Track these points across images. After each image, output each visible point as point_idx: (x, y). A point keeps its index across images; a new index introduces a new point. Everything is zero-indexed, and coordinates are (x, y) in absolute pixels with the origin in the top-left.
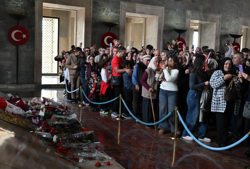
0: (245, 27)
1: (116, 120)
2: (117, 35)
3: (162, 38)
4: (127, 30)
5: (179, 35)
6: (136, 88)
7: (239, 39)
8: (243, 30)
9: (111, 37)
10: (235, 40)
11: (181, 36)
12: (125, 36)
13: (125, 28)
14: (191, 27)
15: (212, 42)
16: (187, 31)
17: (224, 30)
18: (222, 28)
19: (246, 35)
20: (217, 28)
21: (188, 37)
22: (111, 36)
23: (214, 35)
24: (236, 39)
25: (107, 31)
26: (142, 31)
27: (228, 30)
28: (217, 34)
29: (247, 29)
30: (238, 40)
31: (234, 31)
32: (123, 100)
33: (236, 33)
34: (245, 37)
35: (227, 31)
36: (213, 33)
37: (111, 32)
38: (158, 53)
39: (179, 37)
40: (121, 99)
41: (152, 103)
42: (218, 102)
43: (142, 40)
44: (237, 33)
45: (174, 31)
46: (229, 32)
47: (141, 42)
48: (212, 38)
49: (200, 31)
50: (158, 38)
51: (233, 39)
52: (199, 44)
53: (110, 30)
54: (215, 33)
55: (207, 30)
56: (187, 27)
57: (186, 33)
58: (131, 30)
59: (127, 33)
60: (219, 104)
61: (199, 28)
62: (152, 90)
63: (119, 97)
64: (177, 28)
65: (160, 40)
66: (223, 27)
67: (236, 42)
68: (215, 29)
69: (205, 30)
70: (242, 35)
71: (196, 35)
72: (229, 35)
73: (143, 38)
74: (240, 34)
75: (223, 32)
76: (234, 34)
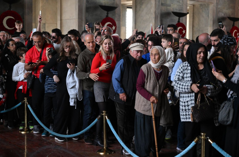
0: (192, 2)
1: (21, 134)
2: (20, 14)
3: (84, 18)
4: (35, 7)
5: (108, 14)
6: (120, 97)
7: (184, 18)
8: (188, 6)
9: (13, 18)
10: (179, 19)
11: (110, 15)
12: (33, 15)
13: (31, 5)
14: (122, 3)
15: (150, 23)
16: (117, 9)
17: (165, 7)
18: (162, 4)
19: (192, 12)
20: (156, 4)
21: (120, 16)
22: (13, 16)
23: (152, 14)
24: (181, 18)
25: (7, 9)
26: (57, 9)
27: (170, 6)
28: (157, 12)
29: (194, 5)
30: (182, 20)
31: (177, 8)
32: (29, 106)
33: (180, 10)
34: (192, 15)
35: (169, 8)
36: (152, 10)
37: (12, 10)
38: (92, 39)
39: (107, 16)
40: (27, 104)
41: (154, 122)
42: (187, 108)
43: (57, 22)
44: (182, 10)
45: (100, 8)
46: (171, 9)
47: (57, 24)
48: (150, 17)
49: (134, 8)
50: (79, 18)
51: (177, 18)
52: (134, 25)
53: (10, 7)
54: (154, 10)
55: (143, 6)
56: (118, 3)
57: (117, 10)
58: (42, 7)
59: (35, 11)
60: (187, 111)
61: (133, 3)
62: (154, 101)
63: (24, 101)
64: (104, 4)
65: (82, 20)
66: (163, 2)
67: (181, 22)
68: (153, 5)
69: (141, 7)
70: (188, 13)
71: (129, 13)
72: (172, 13)
73: (59, 18)
74: (185, 12)
75: (164, 9)
76: (178, 11)
